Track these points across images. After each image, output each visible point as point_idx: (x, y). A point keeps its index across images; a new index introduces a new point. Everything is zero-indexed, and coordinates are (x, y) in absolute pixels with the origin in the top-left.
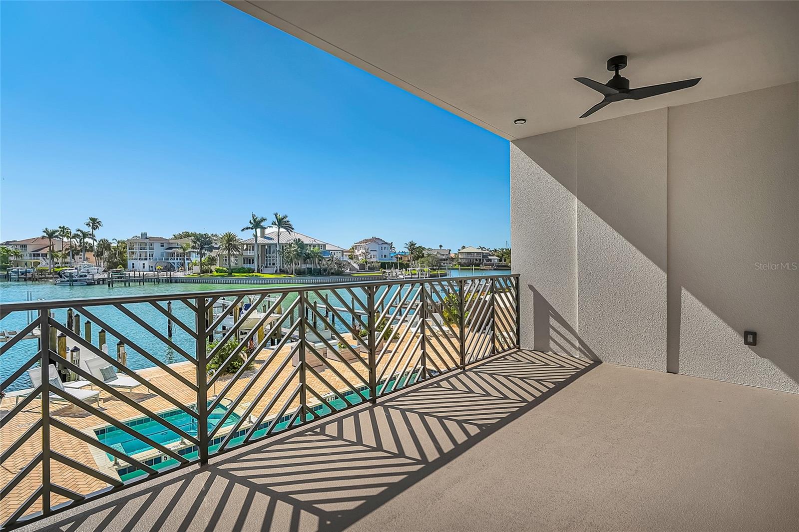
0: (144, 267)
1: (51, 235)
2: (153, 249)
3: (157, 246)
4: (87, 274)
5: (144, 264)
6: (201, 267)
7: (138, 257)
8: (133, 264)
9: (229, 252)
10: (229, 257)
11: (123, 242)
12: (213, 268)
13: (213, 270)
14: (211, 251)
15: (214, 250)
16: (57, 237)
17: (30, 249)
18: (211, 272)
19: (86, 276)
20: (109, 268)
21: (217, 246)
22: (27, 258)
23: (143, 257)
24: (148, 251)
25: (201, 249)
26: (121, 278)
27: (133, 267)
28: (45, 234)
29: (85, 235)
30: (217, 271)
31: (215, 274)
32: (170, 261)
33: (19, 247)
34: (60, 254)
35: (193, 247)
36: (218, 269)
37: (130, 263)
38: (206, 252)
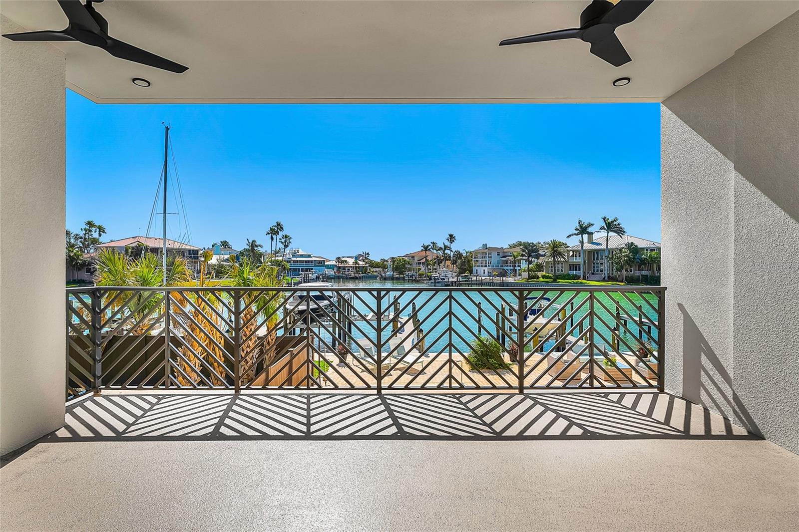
0: (484, 273)
1: (426, 248)
2: (491, 257)
3: (494, 254)
4: (445, 278)
5: (484, 270)
6: (529, 273)
7: (480, 265)
8: (477, 270)
9: (554, 259)
10: (555, 264)
11: (471, 253)
12: (539, 274)
13: (540, 276)
14: (538, 259)
15: (541, 258)
16: (429, 250)
17: (416, 259)
18: (538, 278)
19: (444, 279)
20: (460, 273)
21: (543, 253)
22: (414, 266)
23: (484, 265)
24: (487, 259)
25: (529, 257)
26: (467, 281)
27: (477, 273)
28: (423, 248)
29: (446, 247)
30: (544, 277)
31: (542, 279)
32: (505, 268)
33: (411, 258)
34: (431, 263)
35: (523, 255)
36: (544, 275)
37: (474, 269)
38: (533, 259)
